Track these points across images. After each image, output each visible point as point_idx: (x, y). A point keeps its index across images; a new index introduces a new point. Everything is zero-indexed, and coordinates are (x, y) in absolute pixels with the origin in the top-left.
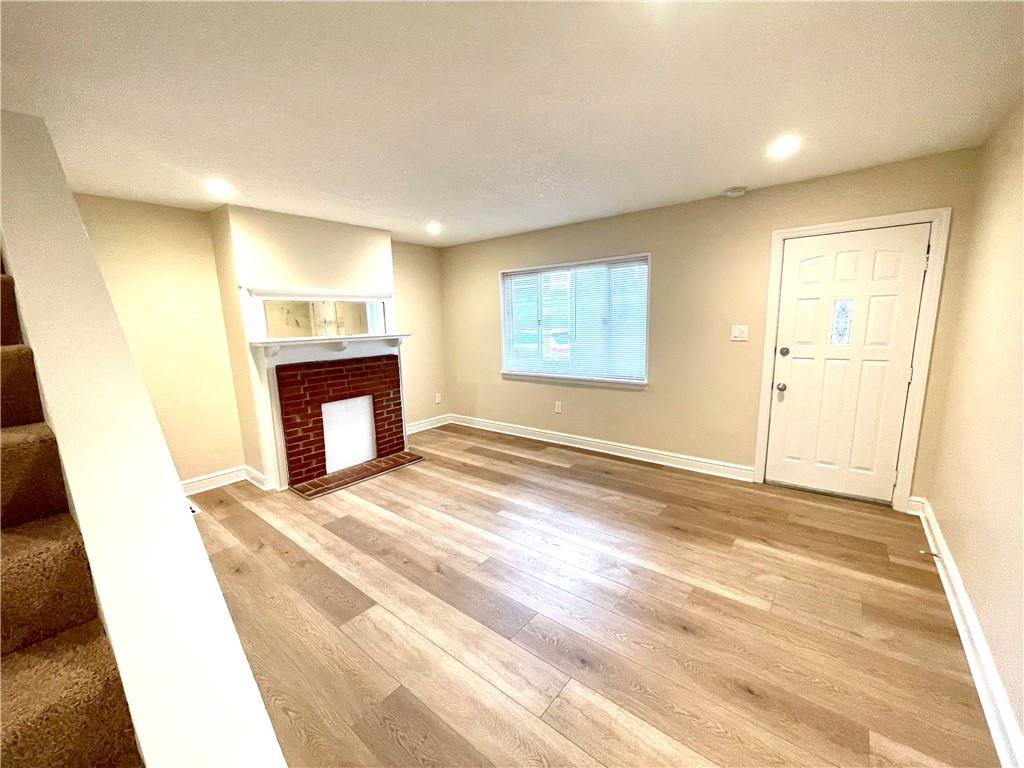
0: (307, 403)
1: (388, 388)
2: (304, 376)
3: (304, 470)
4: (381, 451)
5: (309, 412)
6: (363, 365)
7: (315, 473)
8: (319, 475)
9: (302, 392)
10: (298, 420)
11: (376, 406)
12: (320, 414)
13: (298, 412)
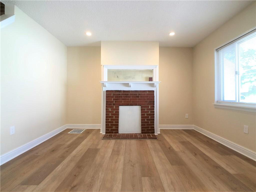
0: (114, 104)
1: (149, 104)
2: (114, 94)
3: (110, 129)
4: (143, 131)
5: (114, 108)
6: (138, 93)
7: (114, 132)
8: (115, 133)
9: (112, 100)
10: (110, 110)
11: (142, 111)
12: (118, 109)
13: (111, 107)
